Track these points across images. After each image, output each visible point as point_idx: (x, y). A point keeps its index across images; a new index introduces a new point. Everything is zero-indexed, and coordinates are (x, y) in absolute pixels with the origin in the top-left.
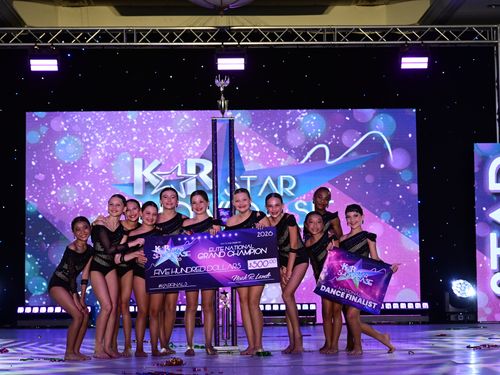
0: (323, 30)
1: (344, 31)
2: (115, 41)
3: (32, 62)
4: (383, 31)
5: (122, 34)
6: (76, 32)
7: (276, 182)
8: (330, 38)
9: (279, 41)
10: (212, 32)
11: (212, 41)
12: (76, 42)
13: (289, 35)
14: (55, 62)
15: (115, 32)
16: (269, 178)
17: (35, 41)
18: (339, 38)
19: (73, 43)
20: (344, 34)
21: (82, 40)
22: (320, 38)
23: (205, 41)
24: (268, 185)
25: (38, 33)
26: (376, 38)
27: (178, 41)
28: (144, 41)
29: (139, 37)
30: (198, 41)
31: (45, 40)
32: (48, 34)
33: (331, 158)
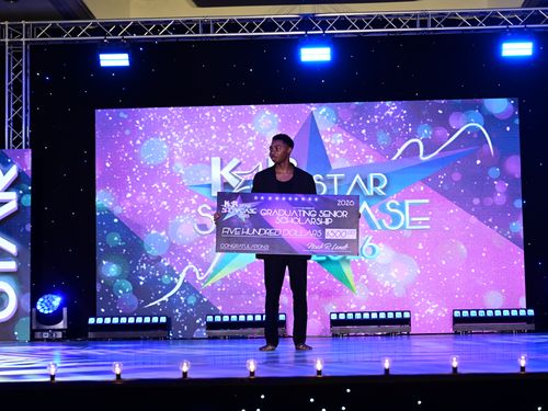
0: (416, 16)
1: (440, 16)
2: (190, 33)
3: (102, 56)
4: (482, 15)
5: (198, 25)
6: (148, 24)
7: (366, 181)
8: (424, 24)
9: (368, 28)
10: (295, 20)
11: (294, 30)
12: (149, 34)
13: (379, 22)
14: (126, 56)
15: (190, 22)
16: (358, 177)
17: (104, 34)
18: (434, 24)
19: (145, 36)
20: (439, 19)
21: (155, 32)
22: (412, 24)
23: (287, 31)
24: (357, 184)
25: (108, 25)
26: (474, 23)
27: (258, 31)
28: (222, 31)
29: (216, 27)
30: (280, 30)
31: (115, 33)
32: (118, 26)
33: (425, 154)
